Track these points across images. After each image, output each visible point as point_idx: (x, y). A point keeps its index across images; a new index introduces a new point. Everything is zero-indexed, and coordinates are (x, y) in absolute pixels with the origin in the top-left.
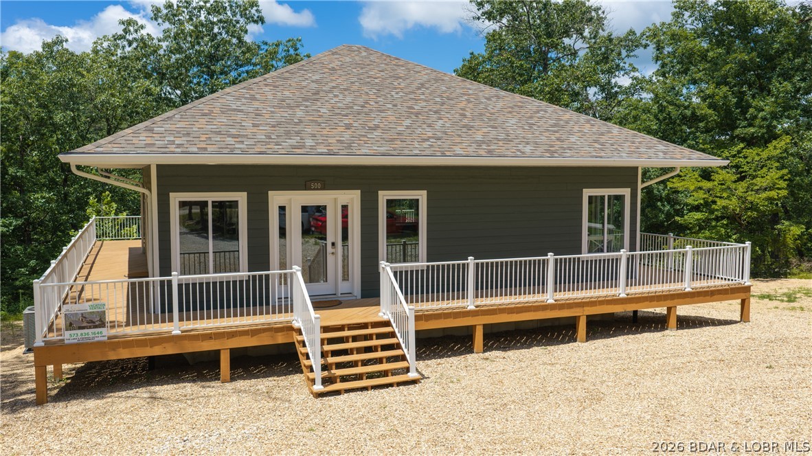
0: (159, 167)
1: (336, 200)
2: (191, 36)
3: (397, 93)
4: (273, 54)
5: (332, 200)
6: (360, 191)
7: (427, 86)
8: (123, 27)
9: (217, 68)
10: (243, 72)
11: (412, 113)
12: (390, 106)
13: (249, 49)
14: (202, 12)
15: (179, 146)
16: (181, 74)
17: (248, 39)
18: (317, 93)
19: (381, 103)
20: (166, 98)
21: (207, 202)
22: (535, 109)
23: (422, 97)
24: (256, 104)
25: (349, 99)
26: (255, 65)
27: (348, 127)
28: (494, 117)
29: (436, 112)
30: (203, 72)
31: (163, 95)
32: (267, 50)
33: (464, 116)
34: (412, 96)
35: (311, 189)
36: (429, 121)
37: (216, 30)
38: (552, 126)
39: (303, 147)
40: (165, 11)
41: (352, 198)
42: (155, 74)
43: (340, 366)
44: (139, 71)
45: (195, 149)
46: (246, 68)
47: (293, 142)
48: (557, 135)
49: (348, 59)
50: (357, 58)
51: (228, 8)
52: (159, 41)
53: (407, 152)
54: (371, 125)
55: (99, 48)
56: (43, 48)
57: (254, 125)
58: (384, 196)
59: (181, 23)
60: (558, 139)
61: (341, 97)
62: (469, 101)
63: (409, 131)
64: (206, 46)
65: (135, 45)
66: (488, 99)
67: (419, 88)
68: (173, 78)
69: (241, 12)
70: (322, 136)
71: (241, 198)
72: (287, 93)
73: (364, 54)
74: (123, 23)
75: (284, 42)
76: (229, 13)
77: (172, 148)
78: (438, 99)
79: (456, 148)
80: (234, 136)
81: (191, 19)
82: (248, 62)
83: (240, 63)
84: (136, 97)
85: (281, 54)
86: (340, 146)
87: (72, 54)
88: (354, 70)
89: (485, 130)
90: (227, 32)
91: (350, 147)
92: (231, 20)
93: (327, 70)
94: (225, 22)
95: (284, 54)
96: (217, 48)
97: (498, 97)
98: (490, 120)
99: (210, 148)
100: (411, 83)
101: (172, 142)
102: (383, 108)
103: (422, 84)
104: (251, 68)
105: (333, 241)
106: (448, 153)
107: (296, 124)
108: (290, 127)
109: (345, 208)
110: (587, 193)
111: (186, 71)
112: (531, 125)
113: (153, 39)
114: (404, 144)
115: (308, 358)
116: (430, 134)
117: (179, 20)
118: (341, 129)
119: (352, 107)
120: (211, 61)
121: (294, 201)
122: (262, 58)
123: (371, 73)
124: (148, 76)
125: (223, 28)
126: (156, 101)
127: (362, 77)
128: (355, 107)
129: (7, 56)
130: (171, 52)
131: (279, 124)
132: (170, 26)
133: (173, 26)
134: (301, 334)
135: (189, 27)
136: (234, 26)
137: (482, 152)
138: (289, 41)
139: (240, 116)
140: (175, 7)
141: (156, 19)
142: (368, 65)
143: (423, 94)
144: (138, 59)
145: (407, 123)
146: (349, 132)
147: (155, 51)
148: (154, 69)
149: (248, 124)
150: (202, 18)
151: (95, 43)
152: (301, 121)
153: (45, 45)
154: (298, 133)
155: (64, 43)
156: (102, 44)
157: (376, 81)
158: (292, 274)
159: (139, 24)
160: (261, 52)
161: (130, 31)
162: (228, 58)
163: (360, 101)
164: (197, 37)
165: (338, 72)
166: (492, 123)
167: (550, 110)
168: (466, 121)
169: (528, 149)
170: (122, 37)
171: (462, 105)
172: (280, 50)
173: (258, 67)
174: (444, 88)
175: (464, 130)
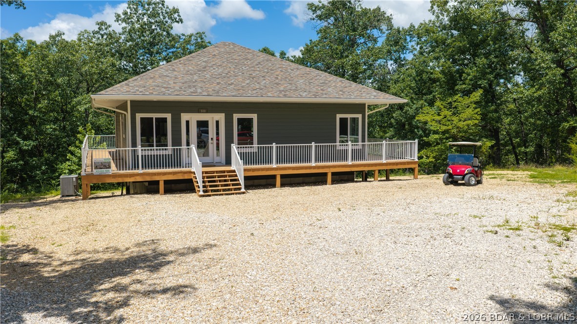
0: (131, 101)
1: (213, 118)
2: (139, 32)
3: (245, 67)
4: (188, 42)
5: (211, 118)
6: (224, 114)
7: (262, 63)
8: (98, 26)
9: (155, 50)
10: (170, 52)
11: (251, 77)
12: (241, 74)
13: (174, 39)
14: (145, 16)
15: (141, 92)
16: (133, 54)
17: (173, 32)
18: (205, 68)
19: (236, 72)
20: (125, 69)
21: (153, 118)
22: (315, 75)
23: (258, 69)
24: (175, 73)
25: (220, 70)
26: (177, 48)
27: (218, 83)
28: (292, 79)
29: (263, 77)
30: (146, 53)
31: (122, 67)
32: (184, 39)
33: (277, 78)
34: (253, 69)
35: (200, 112)
36: (259, 81)
37: (153, 27)
38: (321, 83)
39: (197, 92)
40: (123, 16)
41: (221, 117)
42: (117, 54)
43: (211, 186)
44: (108, 52)
45: (148, 93)
46: (172, 50)
47: (192, 90)
48: (322, 88)
49: (223, 50)
50: (228, 49)
51: (161, 14)
52: (120, 35)
53: (244, 95)
54: (229, 83)
55: (81, 38)
56: (50, 39)
57: (174, 83)
58: (236, 117)
59: (133, 24)
60: (322, 90)
61: (217, 69)
62: (281, 71)
63: (248, 86)
64: (147, 37)
65: (105, 37)
66: (292, 70)
67: (257, 65)
68: (128, 56)
69: (169, 16)
70: (205, 88)
71: (168, 116)
72: (190, 68)
73: (232, 47)
74: (98, 24)
75: (195, 34)
76: (161, 17)
77: (138, 93)
78: (266, 70)
79: (268, 93)
80: (165, 88)
81: (138, 21)
82: (173, 46)
83: (168, 47)
84: (106, 68)
85: (193, 41)
86: (213, 92)
87: (67, 42)
88: (225, 56)
89: (286, 85)
90: (160, 29)
91: (218, 92)
92: (163, 21)
93: (211, 56)
94: (159, 22)
95: (194, 41)
96: (154, 38)
97: (298, 69)
98: (289, 80)
99: (154, 93)
100: (253, 62)
101: (138, 90)
102: (237, 75)
103: (259, 63)
104: (175, 50)
105: (212, 137)
106: (264, 96)
107: (194, 82)
108: (191, 84)
109: (217, 122)
110: (339, 116)
111: (136, 52)
112: (310, 83)
113: (116, 33)
114: (244, 92)
115: (197, 183)
116: (258, 87)
117: (131, 21)
118: (214, 85)
119: (221, 75)
120: (151, 46)
121: (194, 118)
122: (181, 44)
123: (233, 57)
124: (113, 55)
125: (158, 26)
126: (118, 70)
127: (228, 59)
128: (223, 75)
129: (26, 43)
130: (127, 41)
131: (186, 82)
132: (126, 26)
133: (128, 25)
134: (195, 174)
135: (137, 26)
136: (165, 25)
137: (281, 95)
138: (198, 33)
139: (168, 79)
140: (129, 14)
141: (118, 21)
142: (233, 53)
143: (259, 67)
144: (107, 46)
145: (248, 82)
146: (219, 86)
147: (118, 41)
148: (117, 51)
149: (171, 82)
150: (145, 20)
151: (79, 34)
152: (196, 81)
153: (51, 37)
154: (194, 86)
155: (62, 36)
156: (83, 35)
157: (236, 61)
158: (191, 148)
159: (108, 24)
160: (181, 40)
161: (102, 29)
162: (161, 44)
163: (226, 71)
164: (142, 32)
165: (217, 57)
166: (290, 82)
167: (323, 75)
168: (277, 81)
169: (304, 94)
170: (97, 32)
171: (277, 73)
172: (192, 39)
173: (179, 49)
174: (270, 65)
175: (275, 85)
